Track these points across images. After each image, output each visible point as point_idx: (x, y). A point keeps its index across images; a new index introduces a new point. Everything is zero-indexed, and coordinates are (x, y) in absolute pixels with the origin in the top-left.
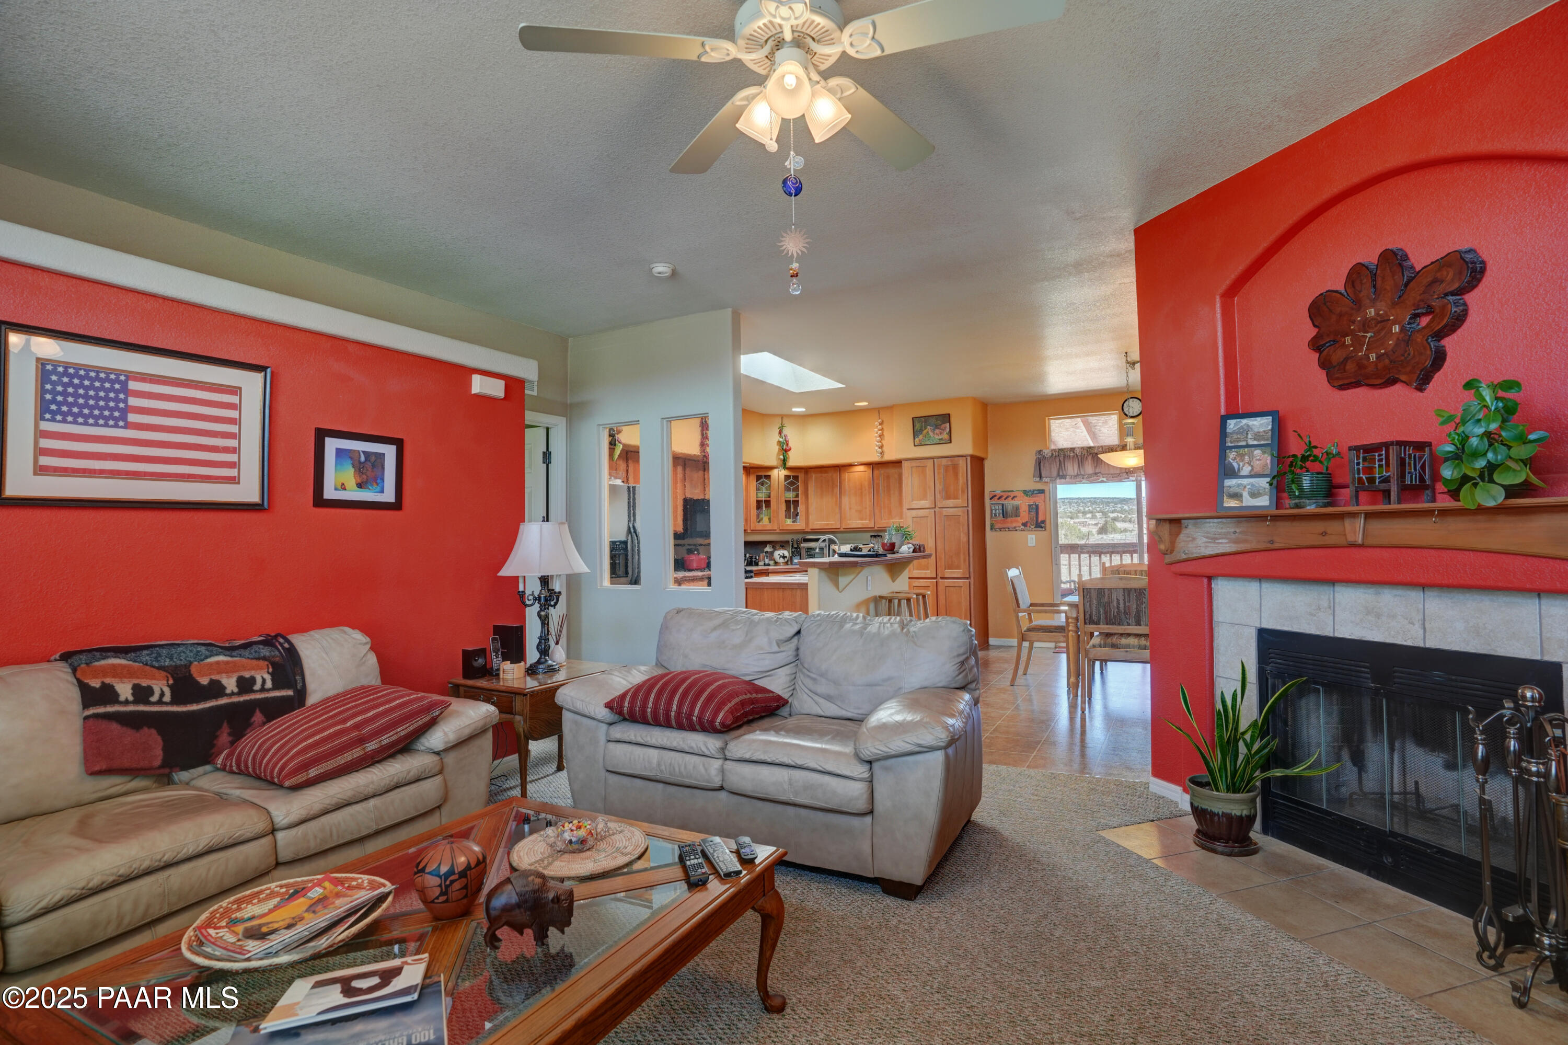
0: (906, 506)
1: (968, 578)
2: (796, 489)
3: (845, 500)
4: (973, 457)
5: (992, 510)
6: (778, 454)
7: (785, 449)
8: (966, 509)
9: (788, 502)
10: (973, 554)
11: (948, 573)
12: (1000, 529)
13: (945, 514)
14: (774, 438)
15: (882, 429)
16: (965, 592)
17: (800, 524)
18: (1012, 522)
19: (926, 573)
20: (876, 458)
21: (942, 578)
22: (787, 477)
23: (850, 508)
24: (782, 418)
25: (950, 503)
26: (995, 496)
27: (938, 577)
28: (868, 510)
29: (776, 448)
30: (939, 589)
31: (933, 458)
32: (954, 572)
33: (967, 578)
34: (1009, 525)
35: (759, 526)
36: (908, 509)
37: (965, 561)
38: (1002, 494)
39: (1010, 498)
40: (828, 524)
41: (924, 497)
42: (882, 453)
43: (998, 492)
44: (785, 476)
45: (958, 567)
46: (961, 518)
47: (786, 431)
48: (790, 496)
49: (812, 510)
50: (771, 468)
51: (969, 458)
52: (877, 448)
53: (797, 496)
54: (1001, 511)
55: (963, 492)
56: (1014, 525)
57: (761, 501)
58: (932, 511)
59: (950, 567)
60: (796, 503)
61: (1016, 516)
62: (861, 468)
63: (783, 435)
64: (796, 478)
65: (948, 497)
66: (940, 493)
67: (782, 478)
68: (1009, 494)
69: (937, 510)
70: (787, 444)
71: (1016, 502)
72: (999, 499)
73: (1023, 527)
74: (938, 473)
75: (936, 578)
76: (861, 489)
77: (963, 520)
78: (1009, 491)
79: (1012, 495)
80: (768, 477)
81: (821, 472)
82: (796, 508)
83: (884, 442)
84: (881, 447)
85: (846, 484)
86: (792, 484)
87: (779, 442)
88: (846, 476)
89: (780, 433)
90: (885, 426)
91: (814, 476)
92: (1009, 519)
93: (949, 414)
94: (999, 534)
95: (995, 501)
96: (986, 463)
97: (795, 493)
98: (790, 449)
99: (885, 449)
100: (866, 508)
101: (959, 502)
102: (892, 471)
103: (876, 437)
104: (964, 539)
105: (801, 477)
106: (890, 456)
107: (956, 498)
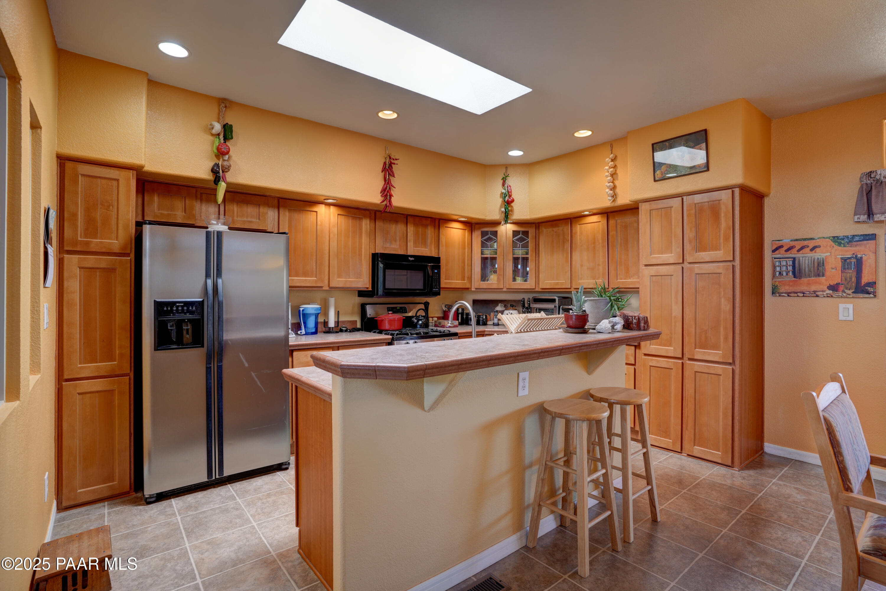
0: (643, 261)
1: (733, 363)
2: (526, 246)
3: (576, 256)
4: (744, 190)
5: (774, 267)
6: (501, 207)
7: (508, 202)
8: (730, 264)
9: (516, 260)
10: (741, 330)
11: (699, 354)
12: (789, 294)
13: (697, 271)
14: (498, 189)
15: (615, 167)
16: (726, 383)
17: (530, 284)
18: (809, 284)
19: (667, 350)
20: (606, 203)
21: (690, 359)
22: (515, 233)
23: (582, 266)
24: (507, 167)
25: (705, 256)
26: (781, 247)
27: (685, 358)
28: (601, 267)
29: (500, 201)
30: (686, 374)
31: (680, 195)
32: (709, 354)
33: (730, 364)
34: (804, 288)
35: (484, 285)
36: (646, 265)
37: (726, 338)
38: (793, 243)
39: (807, 250)
40: (558, 283)
41: (668, 249)
42: (614, 196)
43: (786, 242)
44: (514, 231)
45: (715, 347)
46: (722, 276)
47: (510, 181)
48: (520, 253)
49: (542, 267)
50: (497, 223)
51: (737, 191)
52: (607, 190)
53: (527, 254)
54: (790, 268)
55: (726, 239)
56: (813, 288)
57: (486, 258)
58: (680, 267)
59: (703, 346)
60: (525, 260)
61: (819, 275)
62: (595, 218)
63: (506, 185)
64: (526, 233)
65: (701, 247)
66: (690, 242)
67: (510, 234)
68: (806, 243)
69: (686, 265)
70: (510, 196)
71: (818, 255)
72: (787, 251)
73: (829, 292)
74: (689, 215)
75: (682, 358)
76: (594, 243)
77: (726, 280)
78: (805, 240)
79: (811, 244)
80: (495, 233)
81: (552, 226)
82: (525, 266)
83: (617, 183)
84: (614, 188)
85: (578, 238)
86: (521, 240)
87: (502, 193)
88: (578, 228)
89: (503, 185)
90: (618, 163)
91: (545, 230)
92: (804, 280)
93: (705, 131)
94: (786, 301)
95: (781, 253)
96: (767, 202)
97: (524, 250)
98: (513, 201)
99: (618, 190)
100: (599, 265)
101: (719, 254)
102: (628, 219)
103: (607, 176)
104: (726, 306)
105: (532, 231)
106: (624, 199)
107: (716, 248)
